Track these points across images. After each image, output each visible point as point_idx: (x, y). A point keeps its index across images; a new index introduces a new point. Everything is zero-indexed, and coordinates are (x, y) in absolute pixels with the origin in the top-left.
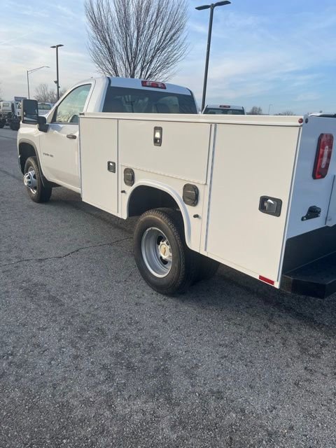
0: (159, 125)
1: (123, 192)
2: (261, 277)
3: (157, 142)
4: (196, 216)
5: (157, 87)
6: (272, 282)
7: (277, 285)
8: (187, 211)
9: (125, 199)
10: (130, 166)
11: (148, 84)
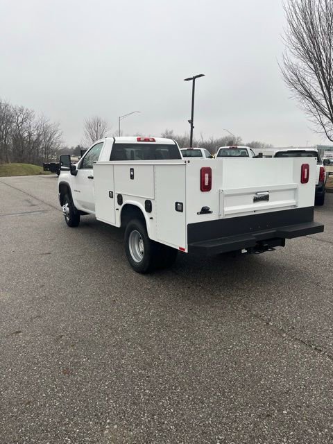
0: (132, 167)
1: (117, 209)
2: (180, 248)
3: (132, 177)
4: (151, 218)
5: (149, 141)
6: (184, 250)
7: (186, 251)
8: (147, 215)
9: (119, 213)
10: (120, 193)
11: (142, 139)
